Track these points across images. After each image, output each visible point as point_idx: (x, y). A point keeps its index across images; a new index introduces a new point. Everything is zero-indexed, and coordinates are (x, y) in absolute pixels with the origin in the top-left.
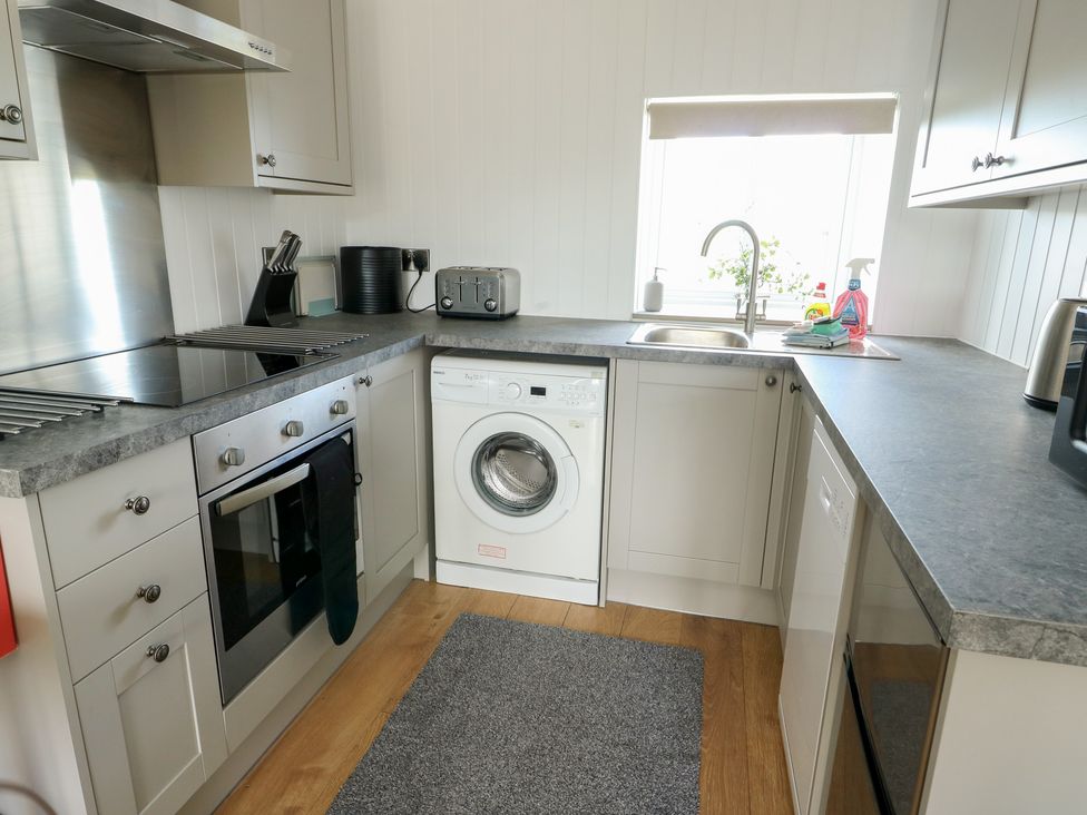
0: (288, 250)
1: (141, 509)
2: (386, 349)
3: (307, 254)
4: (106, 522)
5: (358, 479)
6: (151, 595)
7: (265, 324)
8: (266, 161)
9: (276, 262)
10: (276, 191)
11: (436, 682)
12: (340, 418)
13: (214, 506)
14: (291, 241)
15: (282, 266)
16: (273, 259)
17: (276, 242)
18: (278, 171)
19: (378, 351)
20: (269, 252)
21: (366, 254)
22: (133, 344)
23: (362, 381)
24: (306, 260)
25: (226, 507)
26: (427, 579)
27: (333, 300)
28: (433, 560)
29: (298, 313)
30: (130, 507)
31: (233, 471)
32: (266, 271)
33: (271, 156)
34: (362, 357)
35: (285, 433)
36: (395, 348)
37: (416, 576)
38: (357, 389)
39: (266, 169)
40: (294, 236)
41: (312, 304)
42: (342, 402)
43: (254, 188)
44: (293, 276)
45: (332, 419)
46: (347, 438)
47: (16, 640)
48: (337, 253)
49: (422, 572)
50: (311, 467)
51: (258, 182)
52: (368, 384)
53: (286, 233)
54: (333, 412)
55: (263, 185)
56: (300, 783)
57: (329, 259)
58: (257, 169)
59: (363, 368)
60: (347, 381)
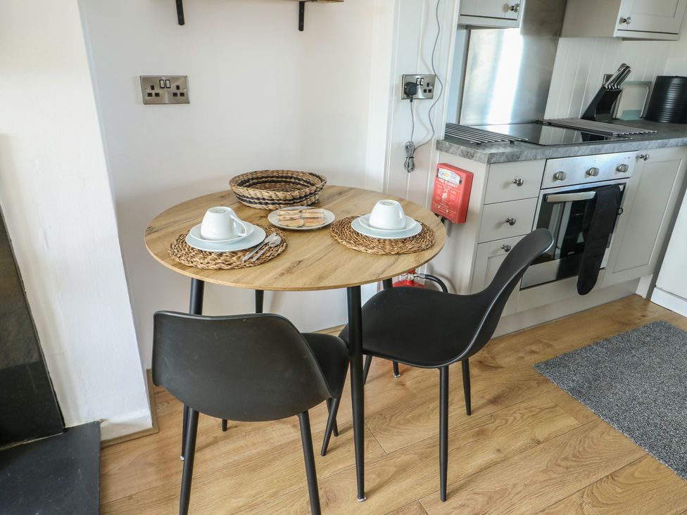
0: (621, 75)
1: (520, 184)
2: (665, 141)
3: (632, 80)
4: (506, 185)
5: (620, 211)
6: (511, 222)
7: (593, 119)
8: (625, 21)
9: (611, 82)
10: (624, 39)
11: (628, 341)
12: (621, 175)
13: (545, 196)
14: (625, 70)
15: (614, 85)
16: (609, 82)
17: (614, 72)
18: (630, 27)
19: (659, 141)
20: (608, 77)
21: (675, 81)
22: (515, 121)
23: (642, 157)
24: (630, 84)
25: (550, 199)
26: (644, 296)
27: (640, 111)
28: (653, 286)
29: (614, 117)
30: (515, 183)
31: (558, 183)
32: (603, 87)
33: (629, 18)
34: (647, 142)
35: (588, 173)
36: (673, 141)
37: (637, 293)
38: (637, 161)
39: (624, 26)
40: (628, 67)
41: (624, 112)
42: (625, 165)
43: (613, 38)
44: (619, 92)
45: (616, 173)
46: (621, 187)
47: (465, 221)
48: (654, 80)
49: (642, 291)
50: (596, 194)
51: (616, 34)
52: (645, 159)
53: (623, 65)
54: (618, 170)
55: (619, 36)
56: (540, 345)
57: (647, 84)
58: (618, 26)
59: (645, 149)
60: (633, 155)
